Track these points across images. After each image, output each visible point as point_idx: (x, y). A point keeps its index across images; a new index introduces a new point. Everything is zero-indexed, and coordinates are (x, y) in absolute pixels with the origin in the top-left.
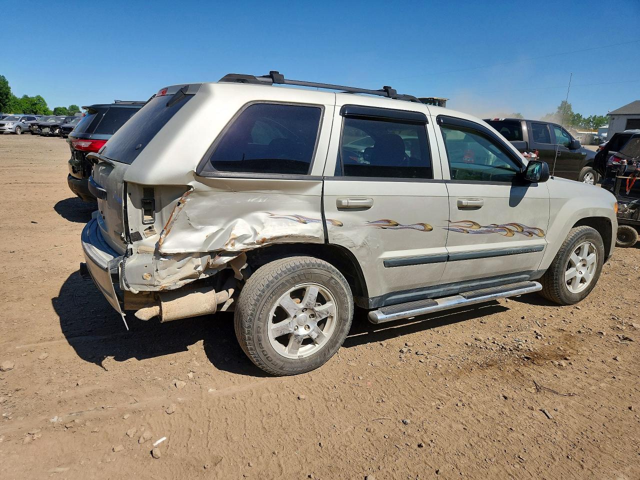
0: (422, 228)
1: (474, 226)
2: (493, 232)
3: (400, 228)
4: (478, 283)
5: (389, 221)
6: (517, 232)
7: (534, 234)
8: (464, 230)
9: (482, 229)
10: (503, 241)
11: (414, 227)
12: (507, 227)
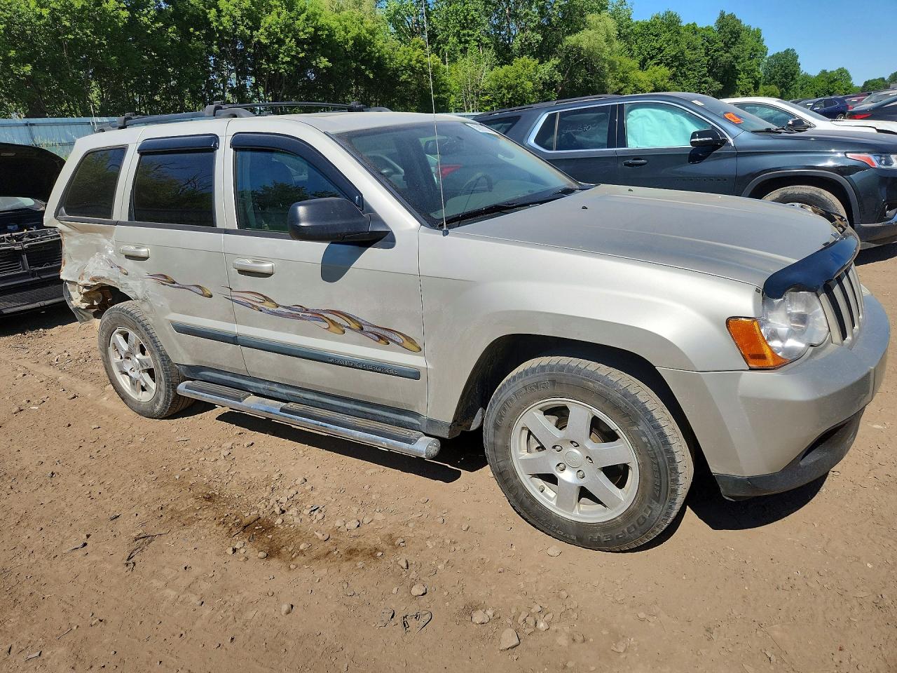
0: (200, 292)
1: (267, 303)
2: (301, 318)
3: (178, 287)
4: (316, 397)
5: (165, 277)
6: (347, 327)
7: (392, 340)
8: (253, 306)
9: (280, 309)
10: (325, 338)
11: (192, 288)
12: (326, 315)
